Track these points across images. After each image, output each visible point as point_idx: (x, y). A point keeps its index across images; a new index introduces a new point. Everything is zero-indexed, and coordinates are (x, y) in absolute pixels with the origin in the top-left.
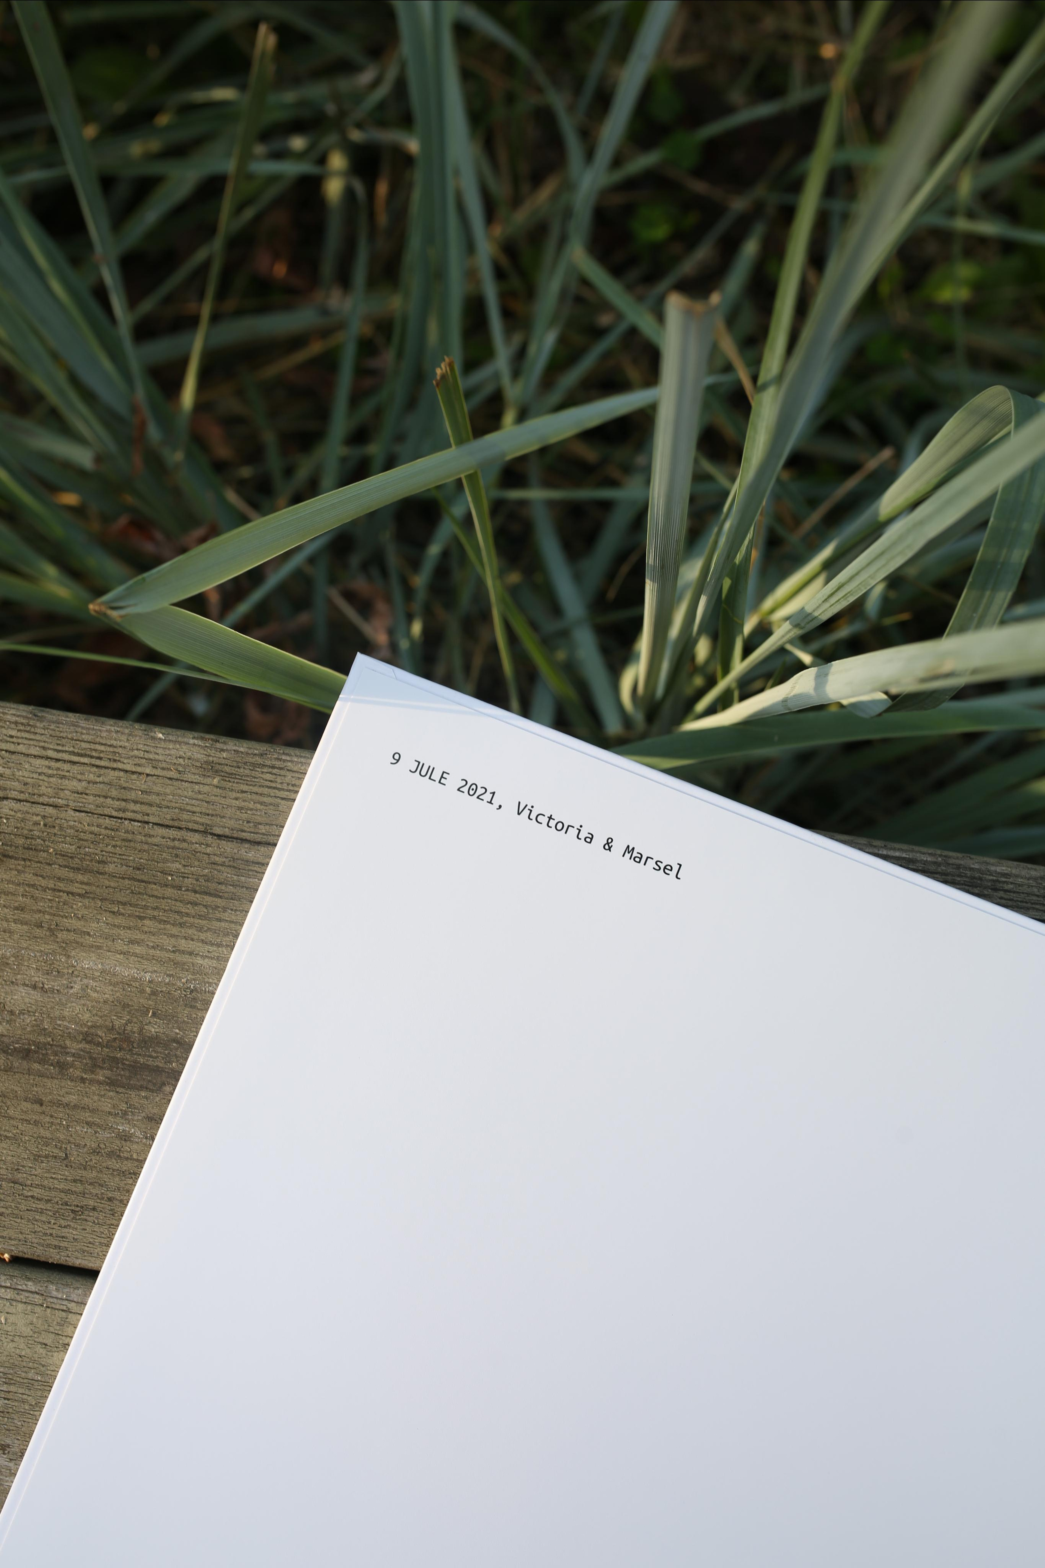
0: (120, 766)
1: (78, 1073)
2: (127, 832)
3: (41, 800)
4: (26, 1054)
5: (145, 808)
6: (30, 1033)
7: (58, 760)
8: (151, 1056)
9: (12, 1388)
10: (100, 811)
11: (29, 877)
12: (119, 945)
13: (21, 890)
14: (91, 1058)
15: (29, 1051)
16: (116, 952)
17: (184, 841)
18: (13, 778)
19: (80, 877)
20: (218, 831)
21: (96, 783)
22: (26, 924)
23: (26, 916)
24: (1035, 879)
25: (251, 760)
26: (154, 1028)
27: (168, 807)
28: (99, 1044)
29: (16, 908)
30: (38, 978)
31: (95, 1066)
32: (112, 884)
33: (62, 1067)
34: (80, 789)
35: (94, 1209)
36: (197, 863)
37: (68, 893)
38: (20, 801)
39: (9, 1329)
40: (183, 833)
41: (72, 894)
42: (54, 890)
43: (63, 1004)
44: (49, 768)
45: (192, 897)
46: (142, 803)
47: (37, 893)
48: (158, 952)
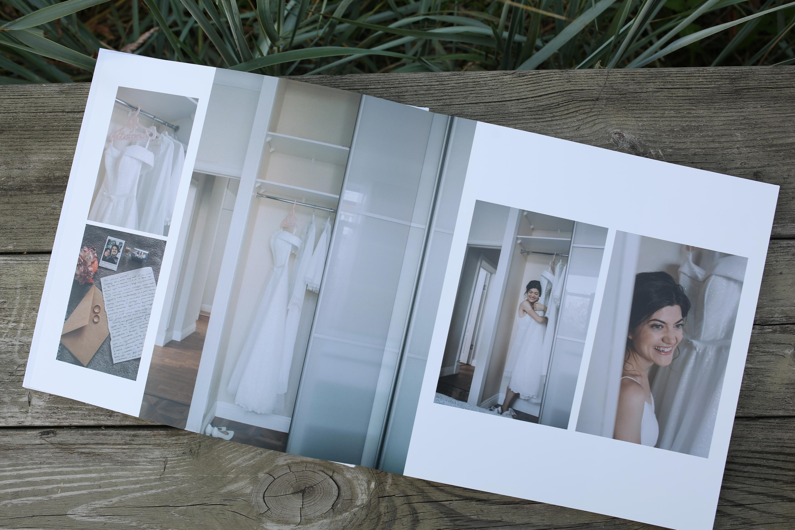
0: (33, 97)
1: (36, 192)
2: (39, 116)
3: (11, 111)
4: (20, 189)
5: (43, 108)
6: (20, 183)
7: (14, 99)
8: (58, 183)
9: (33, 291)
10: (30, 111)
11: (12, 136)
12: (43, 151)
13: (9, 140)
14: (40, 187)
15: (21, 188)
16: (42, 153)
17: (57, 116)
19: (27, 133)
20: (67, 110)
21: (27, 103)
22: (13, 150)
23: (13, 148)
24: (318, 78)
25: (74, 87)
26: (58, 174)
27: (50, 106)
28: (41, 182)
29: (9, 146)
30: (19, 166)
31: (42, 189)
32: (37, 133)
33: (32, 191)
34: (22, 106)
35: (49, 232)
36: (62, 122)
37: (24, 138)
38: (5, 113)
39: (29, 273)
40: (56, 113)
41: (26, 138)
42: (20, 138)
43: (28, 172)
44: (12, 101)
45: (63, 132)
46: (42, 107)
47: (15, 140)
48: (55, 151)
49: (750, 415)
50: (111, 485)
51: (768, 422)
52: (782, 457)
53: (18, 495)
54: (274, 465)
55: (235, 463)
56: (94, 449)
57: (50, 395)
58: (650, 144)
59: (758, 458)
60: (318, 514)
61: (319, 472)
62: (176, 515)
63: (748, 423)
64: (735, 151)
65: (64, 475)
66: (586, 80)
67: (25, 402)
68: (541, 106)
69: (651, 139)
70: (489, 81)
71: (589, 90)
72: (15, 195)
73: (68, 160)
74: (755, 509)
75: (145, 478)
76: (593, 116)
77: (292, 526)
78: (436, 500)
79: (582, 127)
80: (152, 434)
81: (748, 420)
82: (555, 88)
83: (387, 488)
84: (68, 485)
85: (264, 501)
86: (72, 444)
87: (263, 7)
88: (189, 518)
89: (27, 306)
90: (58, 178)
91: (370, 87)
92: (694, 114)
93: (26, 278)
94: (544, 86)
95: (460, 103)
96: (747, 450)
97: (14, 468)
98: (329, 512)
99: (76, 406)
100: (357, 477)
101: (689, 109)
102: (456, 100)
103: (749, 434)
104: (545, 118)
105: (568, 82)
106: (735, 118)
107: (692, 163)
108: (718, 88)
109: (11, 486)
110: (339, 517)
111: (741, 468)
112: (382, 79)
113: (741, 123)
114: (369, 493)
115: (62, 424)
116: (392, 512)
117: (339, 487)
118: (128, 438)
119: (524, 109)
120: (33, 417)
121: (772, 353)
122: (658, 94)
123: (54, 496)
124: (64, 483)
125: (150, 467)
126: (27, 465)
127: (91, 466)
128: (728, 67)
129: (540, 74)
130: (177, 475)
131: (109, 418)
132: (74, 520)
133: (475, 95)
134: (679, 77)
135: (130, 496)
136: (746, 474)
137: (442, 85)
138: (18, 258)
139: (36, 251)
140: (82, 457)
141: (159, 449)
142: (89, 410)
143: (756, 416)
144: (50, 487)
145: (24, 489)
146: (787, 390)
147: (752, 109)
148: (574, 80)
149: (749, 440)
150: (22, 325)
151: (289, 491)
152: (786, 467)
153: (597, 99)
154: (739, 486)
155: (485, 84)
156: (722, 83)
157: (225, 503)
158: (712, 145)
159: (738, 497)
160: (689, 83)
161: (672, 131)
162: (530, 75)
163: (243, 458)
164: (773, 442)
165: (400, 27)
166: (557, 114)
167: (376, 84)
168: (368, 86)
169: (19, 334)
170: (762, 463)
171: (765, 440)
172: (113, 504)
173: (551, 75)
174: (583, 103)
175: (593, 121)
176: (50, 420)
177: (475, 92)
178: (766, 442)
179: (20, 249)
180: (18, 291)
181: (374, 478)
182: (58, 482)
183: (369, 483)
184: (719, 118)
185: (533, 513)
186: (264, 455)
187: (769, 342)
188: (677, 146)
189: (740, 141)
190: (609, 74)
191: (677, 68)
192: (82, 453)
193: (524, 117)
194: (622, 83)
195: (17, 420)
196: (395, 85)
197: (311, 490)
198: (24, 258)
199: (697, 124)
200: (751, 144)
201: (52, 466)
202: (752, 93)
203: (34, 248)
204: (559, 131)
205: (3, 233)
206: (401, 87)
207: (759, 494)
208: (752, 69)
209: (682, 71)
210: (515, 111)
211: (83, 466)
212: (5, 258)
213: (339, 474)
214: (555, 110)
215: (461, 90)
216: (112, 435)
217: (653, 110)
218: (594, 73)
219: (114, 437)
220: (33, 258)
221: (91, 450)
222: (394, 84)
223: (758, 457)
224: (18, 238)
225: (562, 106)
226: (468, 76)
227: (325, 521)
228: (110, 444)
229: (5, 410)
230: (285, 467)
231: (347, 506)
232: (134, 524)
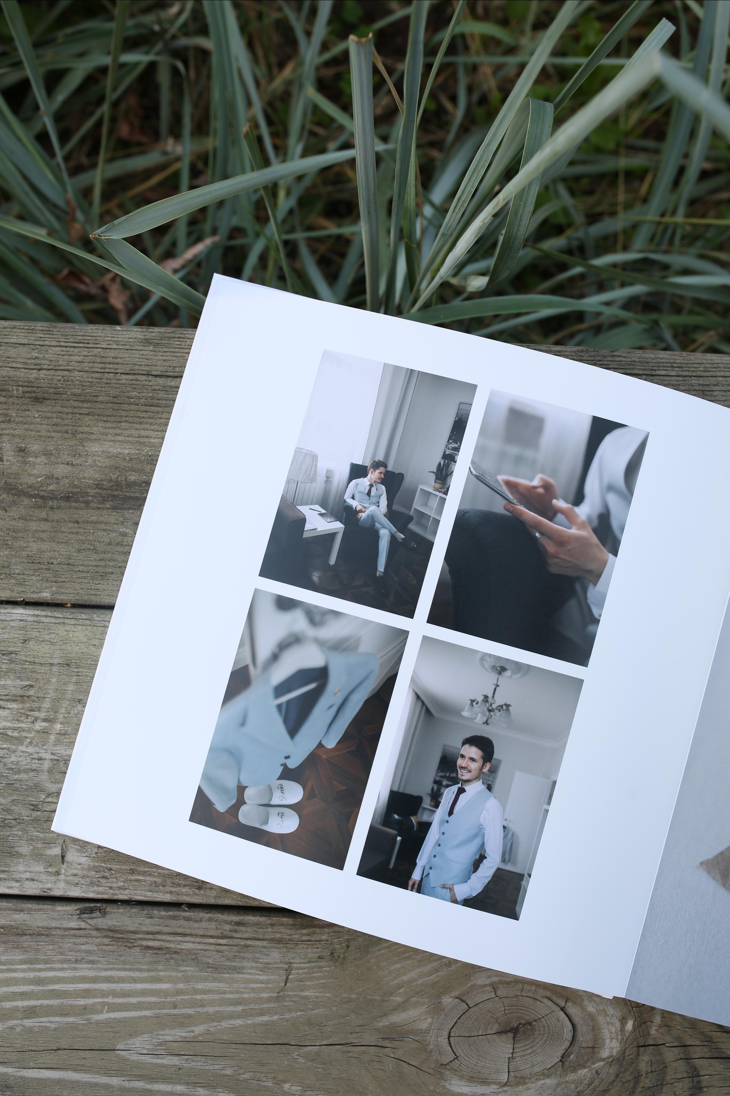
0: (99, 346)
1: (95, 505)
2: (107, 379)
3: (60, 368)
4: (67, 498)
5: (115, 366)
6: (68, 488)
7: (66, 347)
8: (133, 492)
9: (80, 670)
10: (92, 370)
11: (58, 408)
12: (110, 437)
13: (55, 415)
14: (101, 496)
15: (69, 497)
16: (108, 441)
17: (138, 380)
18: (44, 358)
19: (85, 405)
20: (154, 373)
21: (88, 356)
22: (60, 432)
23: (59, 428)
25: (168, 335)
26: (133, 477)
27: (127, 364)
28: (105, 489)
29: (53, 425)
30: (69, 459)
31: (104, 500)
32: (103, 407)
33: (87, 503)
34: (80, 360)
35: (112, 573)
36: (145, 391)
37: (80, 414)
38: (49, 370)
39: (75, 640)
40: (137, 376)
41: (82, 414)
42: (72, 413)
43: (83, 471)
44: (62, 351)
45: (145, 408)
46: (113, 364)
47: (64, 416)
48: (130, 439)
50: (193, 1004)
54: (469, 985)
55: (405, 978)
56: (169, 941)
57: (99, 847)
60: (537, 1069)
62: (301, 1060)
65: (115, 982)
67: (56, 855)
72: (59, 508)
73: (152, 455)
75: (252, 995)
77: (494, 1088)
80: (269, 922)
83: (653, 1032)
84: (121, 1000)
85: (450, 1043)
86: (131, 932)
88: (322, 1066)
89: (69, 696)
90: (134, 483)
91: (658, 372)
93: (70, 648)
97: (31, 966)
98: (556, 1066)
99: (142, 869)
100: (604, 1010)
109: (24, 996)
110: (571, 1077)
112: (678, 361)
114: (623, 1039)
115: (116, 897)
116: (659, 1072)
117: (574, 1026)
118: (228, 927)
120: (68, 883)
123: (96, 1017)
124: (114, 997)
125: (261, 978)
126: (53, 962)
127: (161, 971)
130: (306, 993)
131: (197, 891)
132: (127, 1060)
135: (225, 1024)
138: (58, 613)
139: (88, 603)
140: (148, 955)
141: (279, 948)
142: (164, 876)
144: (91, 1001)
145: (46, 1002)
150: (58, 727)
151: (491, 1029)
157: (386, 1043)
163: (418, 970)
167: (668, 369)
168: (655, 370)
169: (51, 741)
172: (195, 1037)
176: (96, 888)
179: (61, 598)
180: (55, 669)
181: (632, 1014)
182: (103, 994)
183: (623, 1021)
192: (148, 948)
195: (41, 886)
196: (699, 373)
197: (528, 1029)
198: (68, 615)
201: (95, 966)
203: (86, 598)
205: (35, 570)
206: (707, 376)
211: (148, 970)
212: (37, 612)
213: (576, 1004)
216: (201, 921)
219: (204, 924)
220: (83, 615)
221: (163, 943)
222: (697, 371)
224: (60, 580)
227: (548, 1081)
228: (197, 935)
229: (21, 868)
230: (488, 988)
231: (585, 1059)
232: (229, 1072)
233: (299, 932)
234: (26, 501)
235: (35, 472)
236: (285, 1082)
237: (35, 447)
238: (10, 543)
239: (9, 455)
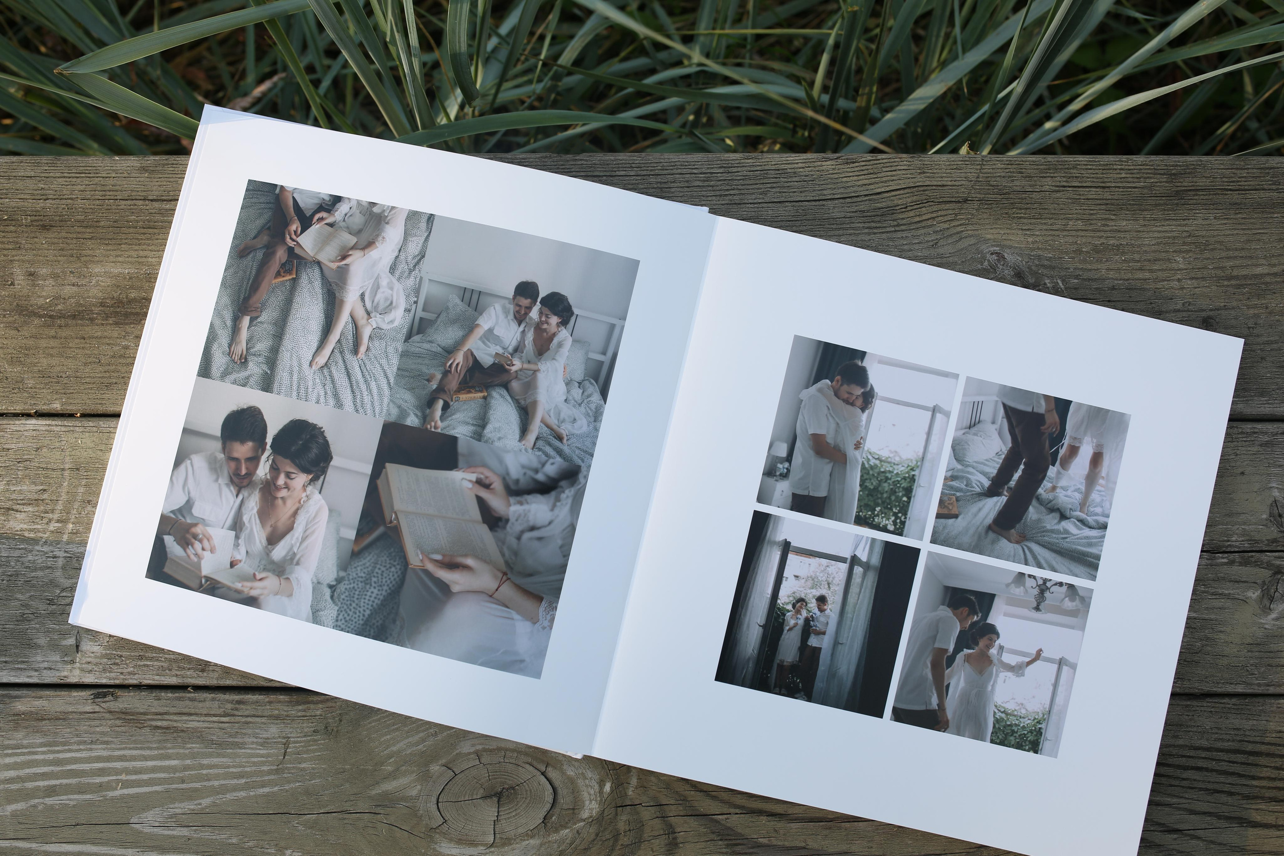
0: (100, 175)
1: (100, 322)
2: (107, 205)
3: (64, 197)
5: (114, 193)
6: (74, 307)
7: (70, 177)
8: (135, 308)
9: (89, 473)
10: (93, 198)
11: (64, 234)
12: (111, 259)
13: (60, 241)
14: (105, 314)
15: (75, 315)
16: (110, 262)
17: (135, 205)
18: (49, 189)
19: (88, 230)
20: (150, 198)
21: (90, 185)
22: (65, 256)
23: (65, 253)
24: (539, 158)
25: (162, 163)
26: (133, 294)
27: (125, 191)
28: (108, 306)
29: (60, 250)
30: (74, 280)
31: (107, 317)
32: (104, 231)
33: (92, 320)
34: (82, 189)
35: (116, 383)
36: (143, 214)
37: (84, 239)
38: (54, 199)
39: (83, 446)
40: (134, 201)
42: (77, 238)
43: (88, 291)
44: (66, 181)
45: (142, 231)
46: (112, 191)
47: (69, 241)
48: (130, 259)
49: (1192, 691)
50: (200, 778)
51: (1221, 703)
52: (1240, 758)
53: (54, 791)
54: (455, 753)
55: (394, 749)
56: (175, 721)
57: (110, 636)
58: (1045, 272)
59: (1203, 758)
60: (521, 830)
61: (524, 765)
62: (300, 828)
63: (1189, 703)
64: (1175, 284)
65: (127, 761)
66: (948, 171)
67: (71, 645)
68: (879, 209)
69: (1046, 263)
70: (800, 168)
71: (954, 186)
72: (66, 325)
73: (150, 273)
74: (1198, 838)
75: (254, 768)
76: (958, 226)
77: (481, 849)
78: (705, 813)
79: (941, 243)
80: (267, 700)
81: (1189, 699)
82: (900, 182)
83: (630, 793)
84: (134, 777)
85: (438, 808)
86: (141, 714)
87: (458, 48)
88: (320, 833)
89: (79, 498)
90: (134, 300)
92: (1112, 226)
93: (79, 454)
94: (884, 179)
95: (755, 201)
96: (1187, 746)
97: (51, 749)
98: (539, 827)
99: (150, 655)
100: (583, 774)
101: (1106, 219)
102: (749, 197)
103: (1190, 720)
104: (885, 227)
105: (920, 173)
106: (1175, 234)
107: (1109, 301)
108: (1150, 188)
109: (45, 776)
110: (554, 837)
111: (1178, 773)
112: (637, 162)
113: (1184, 242)
114: (601, 800)
115: (127, 682)
116: (637, 830)
117: (555, 790)
118: (229, 706)
119: (853, 212)
120: (82, 670)
121: (1228, 597)
122: (1058, 195)
123: (111, 794)
124: (126, 775)
125: (261, 752)
126: (71, 744)
127: (169, 748)
128: (1165, 157)
129: (879, 160)
130: (303, 765)
131: (201, 673)
132: (141, 832)
133: (778, 190)
134: (1091, 169)
135: (229, 796)
136: (1184, 783)
137: (729, 172)
138: (67, 422)
139: (96, 412)
140: (157, 734)
141: (277, 724)
142: (170, 660)
143: (1202, 692)
144: (106, 779)
145: (64, 781)
146: (1250, 653)
147: (1201, 222)
148: (930, 171)
149: (1190, 729)
151: (477, 794)
152: (1247, 774)
153: (966, 201)
154: (1175, 800)
155: (795, 173)
156: (1156, 180)
157: (378, 810)
158: (1140, 275)
159: (1172, 818)
160: (1106, 180)
161: (1079, 251)
162: (863, 161)
163: (407, 741)
164: (1227, 734)
165: (661, 83)
166: (904, 222)
167: (627, 169)
169: (64, 540)
170: (1210, 766)
171: (1215, 731)
172: (203, 809)
173: (895, 162)
174: (943, 206)
175: (958, 233)
176: (108, 674)
177: (778, 185)
178: (1217, 733)
179: (70, 408)
180: (66, 474)
181: (610, 776)
182: (118, 772)
183: (601, 784)
184: (1151, 234)
185: (856, 836)
186: (439, 737)
187: (1224, 579)
188: (1086, 275)
189: (1183, 270)
190: (985, 163)
191: (1088, 156)
192: (157, 727)
193: (853, 225)
194: (1004, 177)
195: (57, 674)
196: (657, 171)
197: (511, 794)
198: (76, 423)
199: (1117, 243)
200: (1199, 275)
201: (109, 746)
202: (1202, 197)
203: (93, 407)
204: (906, 247)
205: (46, 384)
206: (665, 174)
207: (1204, 813)
208: (1201, 161)
209: (1095, 162)
210: (839, 215)
211: (158, 748)
212: (48, 422)
213: (555, 768)
214: (901, 216)
215: (758, 182)
216: (205, 701)
217: (1050, 219)
218: (962, 161)
219: (208, 704)
220: (90, 423)
221: (170, 723)
222: (655, 170)
223: (1203, 756)
224: (69, 391)
225: (911, 210)
226: (768, 160)
227: (532, 842)
228: (201, 714)
229: (39, 658)
230: (472, 756)
231: (567, 820)
232: (234, 841)
233: (295, 708)
234: (37, 321)
235: (44, 294)
236: (287, 849)
237: (44, 271)
238: (23, 359)
239: (20, 279)
